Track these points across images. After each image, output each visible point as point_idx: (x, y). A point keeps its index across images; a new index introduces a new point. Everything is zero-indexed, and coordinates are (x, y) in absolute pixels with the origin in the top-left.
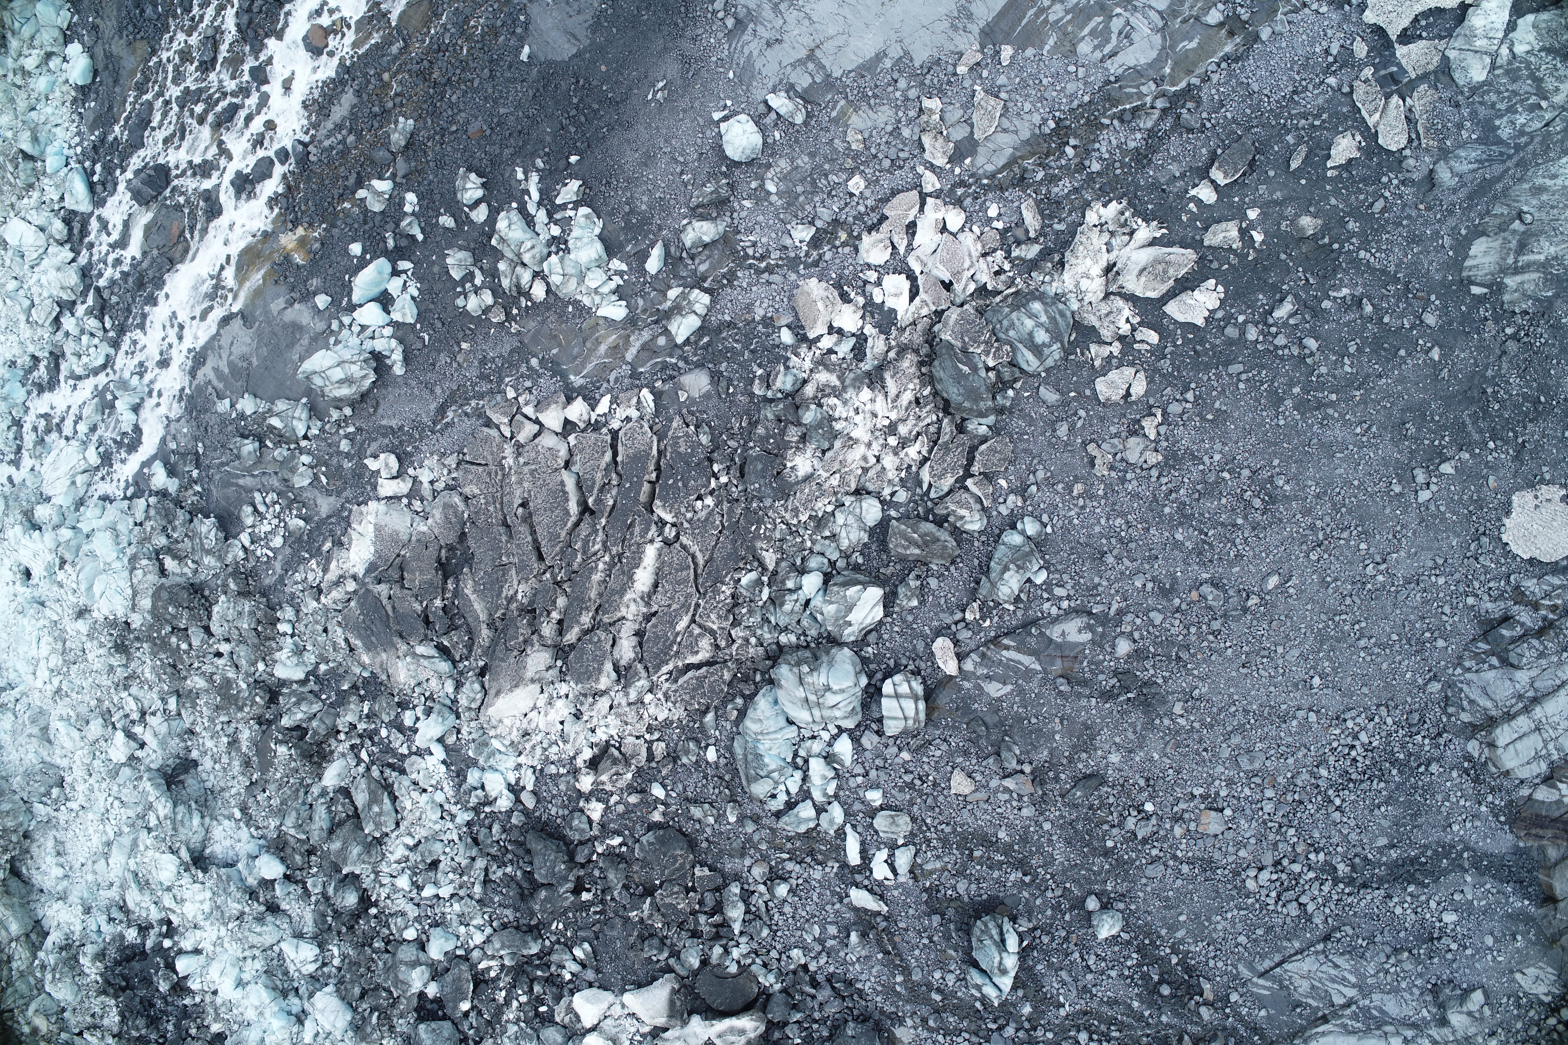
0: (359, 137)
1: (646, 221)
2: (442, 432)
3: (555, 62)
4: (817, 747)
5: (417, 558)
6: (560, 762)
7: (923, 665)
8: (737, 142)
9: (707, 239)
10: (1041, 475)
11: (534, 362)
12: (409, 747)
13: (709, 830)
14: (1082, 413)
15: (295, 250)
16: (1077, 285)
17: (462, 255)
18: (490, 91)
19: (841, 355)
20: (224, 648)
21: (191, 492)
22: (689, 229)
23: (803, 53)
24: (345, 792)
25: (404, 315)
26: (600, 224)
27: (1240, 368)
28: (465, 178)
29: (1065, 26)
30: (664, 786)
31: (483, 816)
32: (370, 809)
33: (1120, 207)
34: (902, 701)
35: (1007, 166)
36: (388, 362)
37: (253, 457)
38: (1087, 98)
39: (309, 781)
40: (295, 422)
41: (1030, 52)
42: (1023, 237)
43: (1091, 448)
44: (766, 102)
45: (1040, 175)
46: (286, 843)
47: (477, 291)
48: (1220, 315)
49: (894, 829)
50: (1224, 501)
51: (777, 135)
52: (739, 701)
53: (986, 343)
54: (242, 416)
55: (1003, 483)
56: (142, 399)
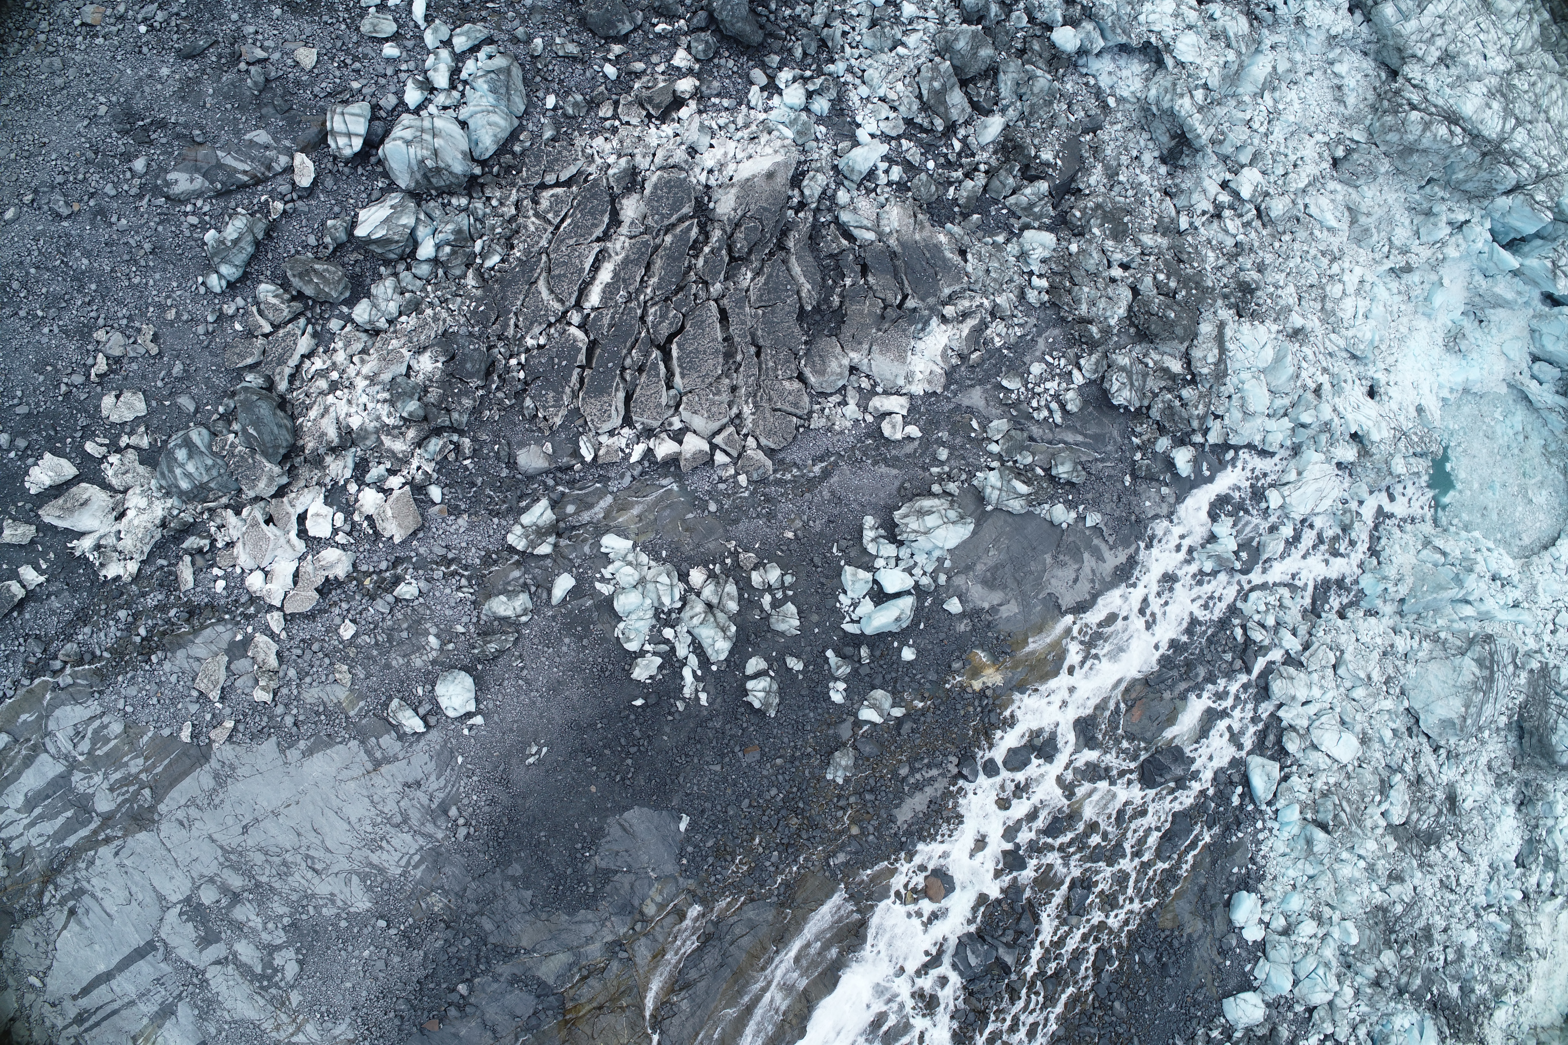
0: (895, 773)
1: (568, 627)
2: (828, 453)
3: (650, 807)
4: (441, 99)
5: (864, 327)
6: (718, 109)
7: (329, 166)
8: (459, 689)
9: (503, 598)
10: (201, 329)
11: (713, 507)
12: (900, 145)
13: (564, 31)
14: (160, 384)
15: (983, 667)
16: (150, 504)
17: (781, 627)
18: (729, 791)
19: (382, 467)
20: (1117, 272)
21: (1145, 437)
22: (519, 610)
23: (384, 769)
24: (980, 109)
25: (855, 575)
26: (617, 632)
27: (18, 410)
28: (766, 704)
29: (131, 751)
30: (605, 76)
31: (814, 67)
32: (944, 85)
33: (104, 572)
34: (344, 130)
35: (203, 627)
36: (882, 532)
37: (1059, 460)
38: (120, 678)
39: (1020, 123)
40: (999, 484)
41: (166, 732)
42: (198, 558)
43: (154, 350)
44: (427, 725)
45: (172, 613)
46: (1049, 63)
47: (770, 589)
48: (31, 461)
49: (376, 21)
50: (44, 290)
51: (420, 691)
52: (517, 148)
53: (234, 456)
54: (1071, 505)
55: (238, 327)
56: (1203, 546)
